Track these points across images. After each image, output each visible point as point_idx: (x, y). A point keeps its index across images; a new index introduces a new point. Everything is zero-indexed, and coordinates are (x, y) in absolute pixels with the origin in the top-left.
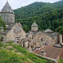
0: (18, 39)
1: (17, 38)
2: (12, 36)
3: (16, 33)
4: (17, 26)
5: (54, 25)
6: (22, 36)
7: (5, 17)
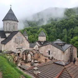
0: (20, 50)
1: (18, 49)
2: (13, 47)
3: (17, 43)
4: (19, 35)
5: (71, 35)
6: (25, 47)
7: (7, 25)
